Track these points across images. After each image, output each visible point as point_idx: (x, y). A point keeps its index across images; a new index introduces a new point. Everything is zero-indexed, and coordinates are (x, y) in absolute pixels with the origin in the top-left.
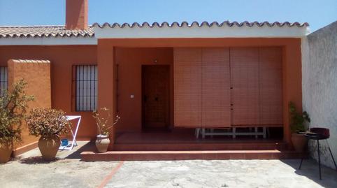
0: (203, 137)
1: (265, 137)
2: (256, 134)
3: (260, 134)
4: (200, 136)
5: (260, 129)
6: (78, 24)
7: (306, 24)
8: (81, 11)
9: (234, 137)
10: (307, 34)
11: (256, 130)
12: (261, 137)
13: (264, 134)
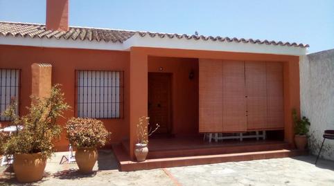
0: (216, 141)
1: (264, 138)
2: (257, 136)
3: (260, 136)
4: (213, 140)
5: (261, 133)
6: (61, 25)
7: (307, 46)
8: (64, 11)
9: (241, 139)
10: (307, 54)
11: (257, 133)
12: (261, 139)
13: (264, 136)
